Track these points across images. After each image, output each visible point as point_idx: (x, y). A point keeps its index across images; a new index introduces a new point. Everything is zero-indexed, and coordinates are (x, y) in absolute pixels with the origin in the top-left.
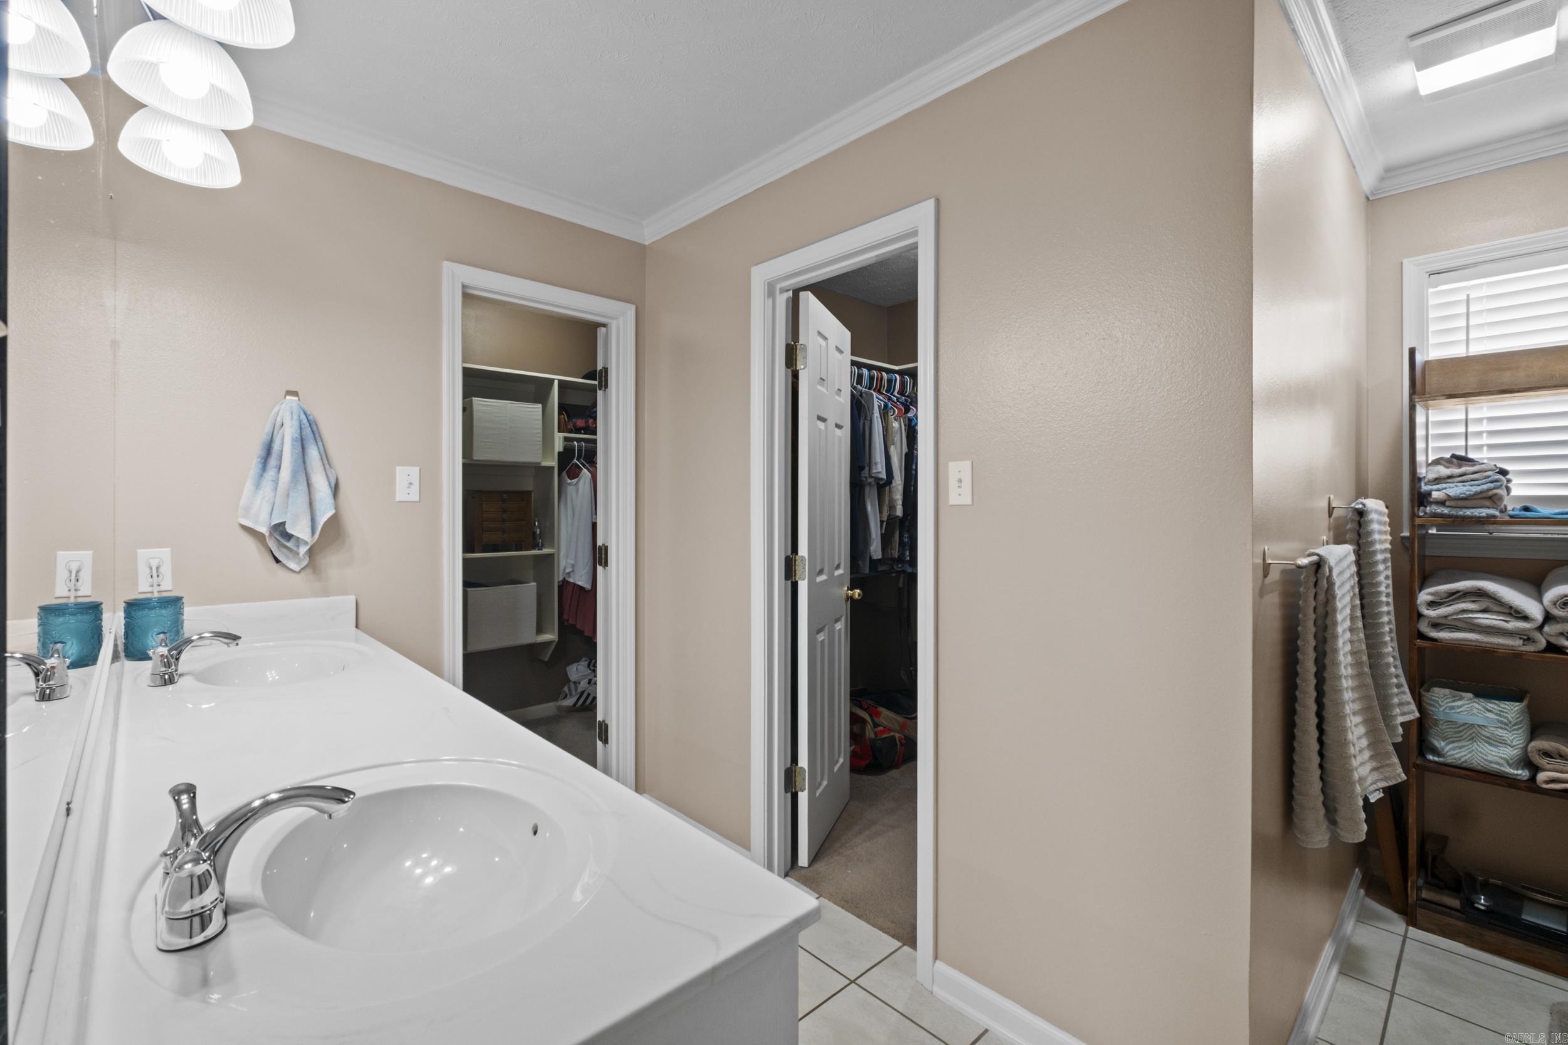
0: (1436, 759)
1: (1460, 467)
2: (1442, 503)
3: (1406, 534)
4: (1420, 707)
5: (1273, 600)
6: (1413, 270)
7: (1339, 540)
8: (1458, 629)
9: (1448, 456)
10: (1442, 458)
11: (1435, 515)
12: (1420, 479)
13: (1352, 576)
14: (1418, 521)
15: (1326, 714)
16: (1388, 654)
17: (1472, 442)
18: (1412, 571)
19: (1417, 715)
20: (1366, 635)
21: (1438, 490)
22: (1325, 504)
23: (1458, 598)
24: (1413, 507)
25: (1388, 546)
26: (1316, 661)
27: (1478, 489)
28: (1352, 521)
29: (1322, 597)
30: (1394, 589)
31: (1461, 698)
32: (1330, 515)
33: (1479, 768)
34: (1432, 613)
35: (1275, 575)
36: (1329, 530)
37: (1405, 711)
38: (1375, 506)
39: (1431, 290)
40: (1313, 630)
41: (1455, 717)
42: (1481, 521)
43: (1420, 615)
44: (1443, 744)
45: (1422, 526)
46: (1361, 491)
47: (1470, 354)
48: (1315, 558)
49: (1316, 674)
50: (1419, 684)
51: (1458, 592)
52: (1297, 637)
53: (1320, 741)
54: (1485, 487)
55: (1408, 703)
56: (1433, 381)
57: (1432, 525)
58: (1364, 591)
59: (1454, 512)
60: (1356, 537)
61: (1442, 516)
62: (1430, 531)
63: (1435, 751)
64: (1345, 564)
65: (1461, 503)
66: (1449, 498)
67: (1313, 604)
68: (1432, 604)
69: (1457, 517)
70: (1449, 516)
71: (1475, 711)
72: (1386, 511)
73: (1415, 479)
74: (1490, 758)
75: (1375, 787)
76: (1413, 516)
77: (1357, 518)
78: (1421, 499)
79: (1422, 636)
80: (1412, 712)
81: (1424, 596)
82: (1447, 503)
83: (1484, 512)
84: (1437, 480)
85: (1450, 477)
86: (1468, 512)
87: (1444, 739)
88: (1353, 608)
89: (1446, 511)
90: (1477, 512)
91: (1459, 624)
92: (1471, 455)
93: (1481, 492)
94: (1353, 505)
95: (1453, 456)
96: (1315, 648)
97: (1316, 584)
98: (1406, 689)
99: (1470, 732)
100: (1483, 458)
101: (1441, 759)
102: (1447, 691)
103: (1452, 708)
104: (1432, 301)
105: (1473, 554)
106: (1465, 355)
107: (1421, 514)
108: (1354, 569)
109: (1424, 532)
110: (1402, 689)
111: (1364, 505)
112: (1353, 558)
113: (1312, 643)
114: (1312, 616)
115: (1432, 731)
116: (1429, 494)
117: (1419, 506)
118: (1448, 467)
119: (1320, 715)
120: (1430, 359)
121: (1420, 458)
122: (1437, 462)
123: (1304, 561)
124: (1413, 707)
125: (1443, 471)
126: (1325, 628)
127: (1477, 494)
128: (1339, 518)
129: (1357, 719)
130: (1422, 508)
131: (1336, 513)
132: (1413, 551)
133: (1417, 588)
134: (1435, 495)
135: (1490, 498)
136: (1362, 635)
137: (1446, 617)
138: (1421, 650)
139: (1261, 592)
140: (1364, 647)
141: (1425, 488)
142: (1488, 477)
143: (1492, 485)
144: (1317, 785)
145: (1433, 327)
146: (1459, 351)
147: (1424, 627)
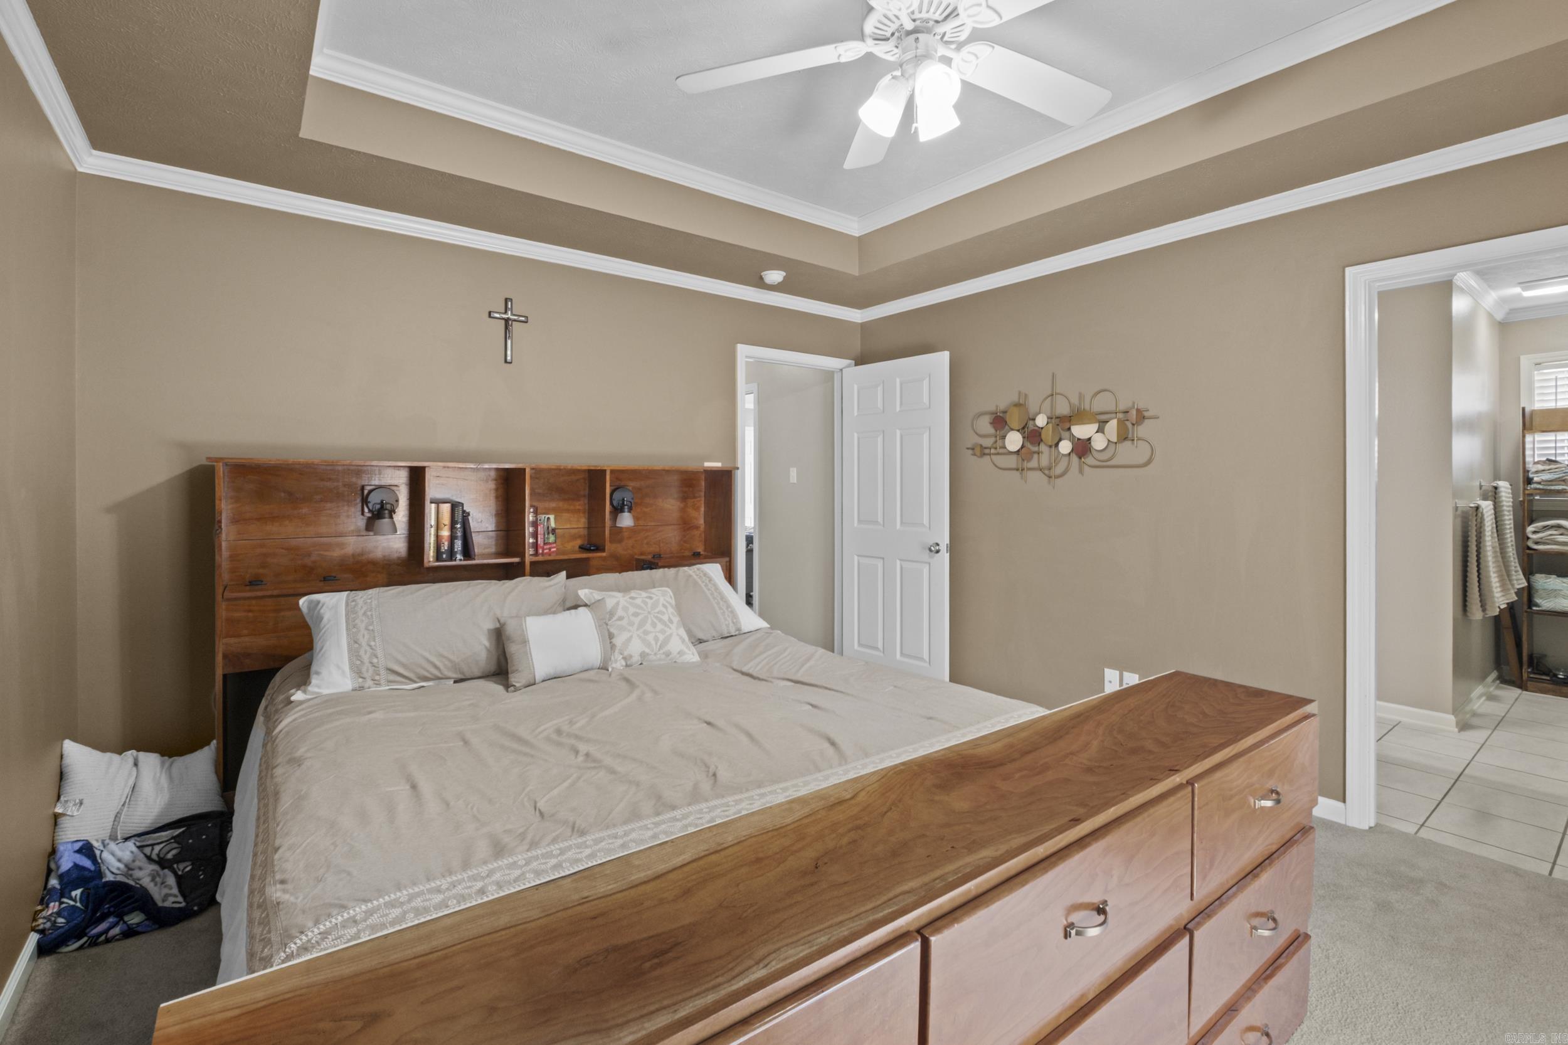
0: (1537, 609)
1: (1550, 465)
2: (1539, 483)
3: (1521, 499)
4: (1528, 581)
5: (1459, 520)
6: (1525, 361)
7: (1485, 498)
8: (1548, 544)
9: (1544, 459)
10: (1540, 461)
11: (1536, 489)
12: (1528, 471)
13: (1492, 514)
14: (1527, 492)
15: (1481, 566)
16: (1510, 552)
17: (1559, 451)
18: (1524, 516)
19: (1526, 584)
20: (1498, 540)
21: (1537, 477)
22: (1478, 484)
23: (1548, 529)
24: (1524, 485)
25: (1511, 504)
26: (1477, 546)
27: (1558, 476)
28: (1491, 491)
29: (1479, 520)
30: (1514, 525)
31: (1550, 578)
32: (1481, 489)
33: (1559, 610)
34: (1534, 537)
35: (1459, 512)
36: (1480, 495)
37: (1520, 582)
38: (1504, 486)
39: (1536, 372)
40: (1475, 533)
41: (1546, 586)
42: (1559, 492)
43: (1528, 538)
44: (1541, 601)
45: (1531, 495)
46: (1497, 477)
47: (1558, 407)
48: (1476, 505)
49: (1477, 551)
50: (1528, 573)
51: (1548, 526)
52: (1468, 536)
53: (1478, 576)
54: (1561, 475)
55: (1521, 579)
56: (1537, 421)
57: (1537, 494)
58: (1498, 524)
59: (1545, 487)
60: (1494, 499)
61: (1539, 489)
62: (1536, 498)
63: (1537, 605)
64: (1489, 508)
65: (1550, 483)
66: (1543, 481)
67: (1475, 523)
68: (1535, 532)
69: (1547, 490)
70: (1543, 489)
71: (1557, 583)
72: (1510, 487)
73: (1526, 471)
74: (1565, 605)
75: (1502, 603)
76: (1525, 489)
77: (1494, 490)
78: (1529, 481)
79: (1529, 548)
80: (1523, 583)
81: (1530, 529)
82: (1542, 483)
83: (1560, 487)
84: (1537, 472)
85: (1544, 471)
86: (1553, 488)
87: (1541, 598)
88: (1492, 528)
89: (1541, 487)
90: (1557, 487)
91: (1547, 541)
92: (1558, 459)
93: (1559, 478)
94: (1492, 484)
95: (1548, 460)
96: (1476, 540)
97: (1476, 515)
98: (1521, 572)
99: (1554, 593)
100: (1564, 460)
101: (1540, 608)
102: (1543, 575)
103: (1545, 583)
104: (1536, 378)
105: (1558, 509)
106: (1554, 408)
107: (1529, 488)
108: (1493, 511)
109: (1532, 498)
110: (1518, 573)
111: (1498, 484)
112: (1492, 507)
113: (1475, 538)
114: (1475, 528)
115: (1535, 595)
116: (1532, 479)
117: (1528, 485)
118: (1543, 465)
119: (1478, 566)
120: (1536, 409)
121: (1528, 459)
122: (1538, 463)
123: (1472, 505)
124: (1524, 581)
125: (1540, 467)
126: (1481, 533)
127: (1556, 479)
128: (1484, 490)
129: (1495, 575)
130: (1529, 486)
131: (1483, 488)
132: (1524, 507)
133: (1526, 524)
134: (1536, 479)
135: (1564, 481)
136: (1496, 540)
137: (1541, 538)
138: (1528, 554)
139: (1455, 517)
140: (1497, 545)
141: (1531, 476)
142: (1563, 470)
143: (1564, 475)
144: (1477, 594)
145: (1537, 392)
146: (1551, 405)
147: (1530, 544)
